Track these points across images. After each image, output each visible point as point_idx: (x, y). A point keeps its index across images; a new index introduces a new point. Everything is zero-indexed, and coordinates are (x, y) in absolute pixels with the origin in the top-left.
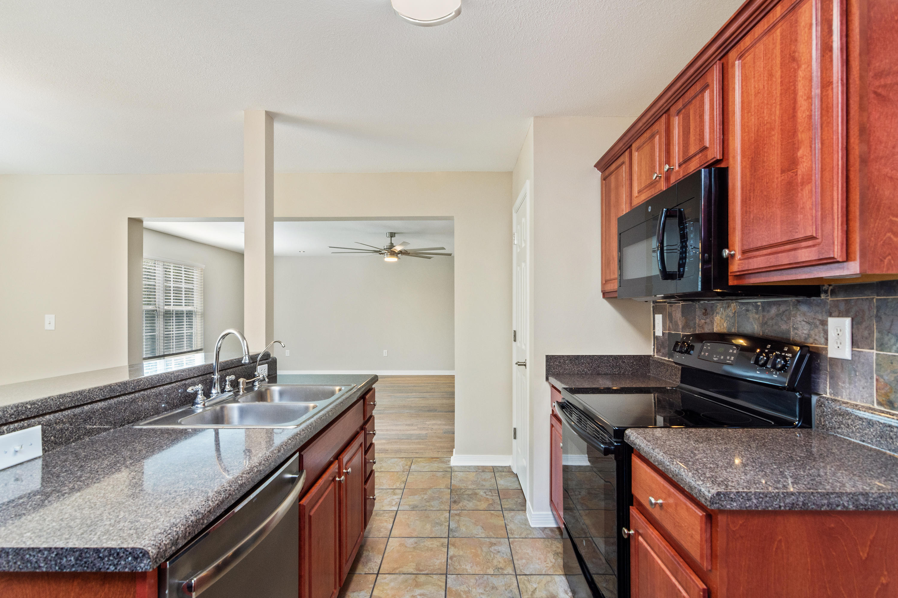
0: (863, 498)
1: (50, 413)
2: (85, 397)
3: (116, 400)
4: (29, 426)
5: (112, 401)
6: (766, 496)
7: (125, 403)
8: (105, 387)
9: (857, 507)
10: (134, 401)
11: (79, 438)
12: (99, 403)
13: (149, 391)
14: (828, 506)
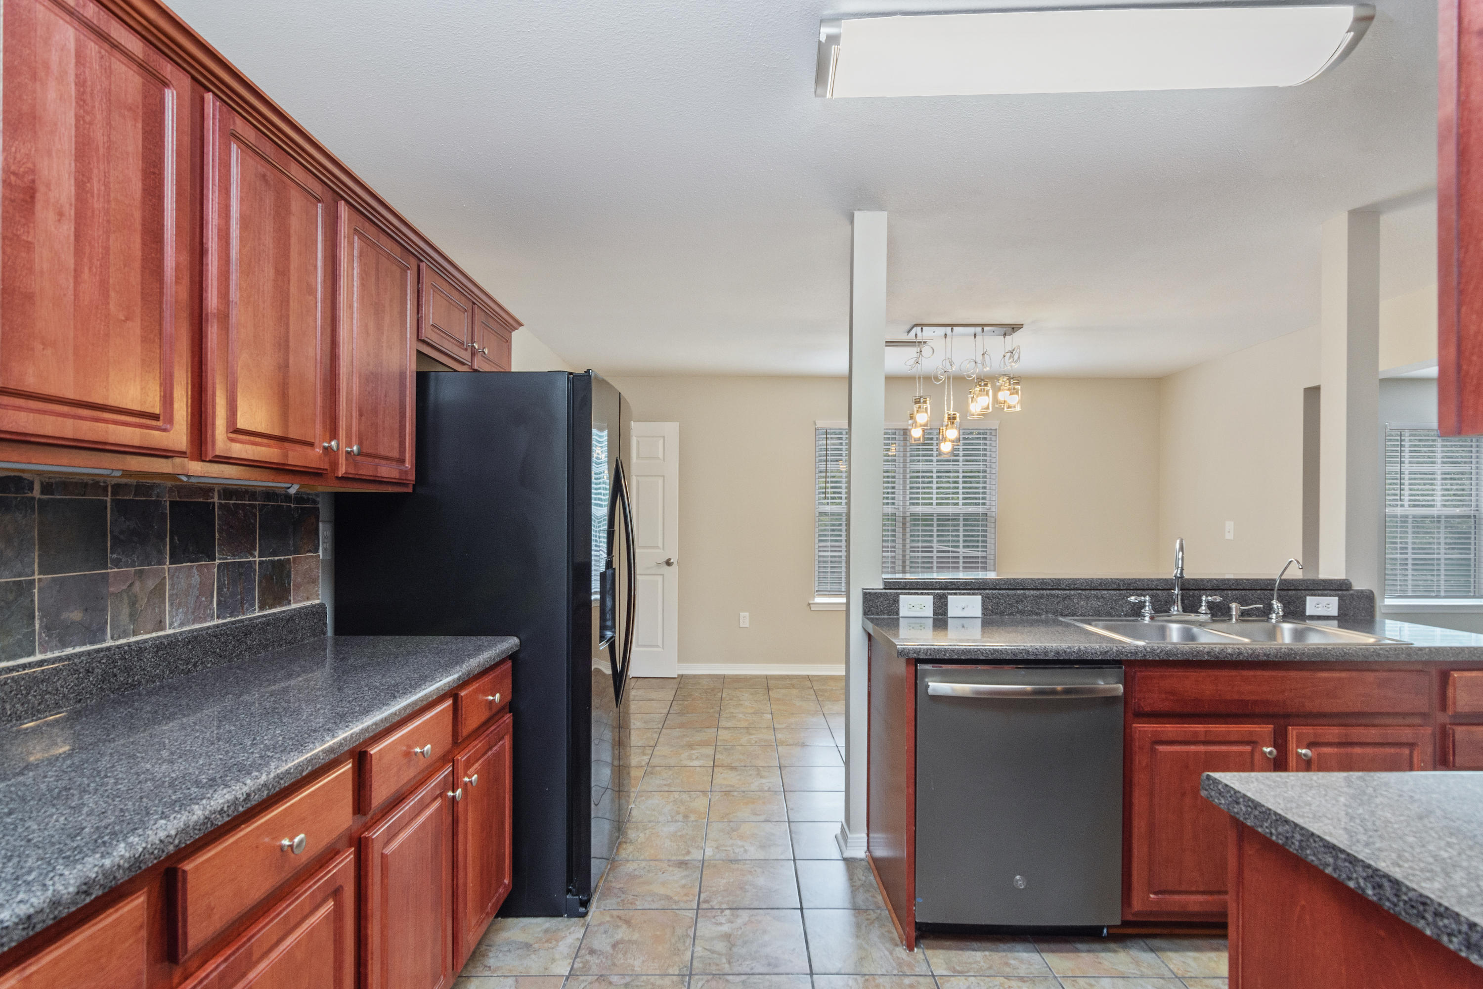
0: (1392, 888)
1: (990, 589)
2: (1018, 583)
3: (1048, 592)
4: (973, 594)
5: (1045, 592)
6: (1256, 808)
7: (1058, 597)
8: (1038, 579)
9: (1380, 899)
10: (1068, 597)
11: (1012, 614)
12: (1032, 592)
13: (1088, 592)
14: (1335, 870)
